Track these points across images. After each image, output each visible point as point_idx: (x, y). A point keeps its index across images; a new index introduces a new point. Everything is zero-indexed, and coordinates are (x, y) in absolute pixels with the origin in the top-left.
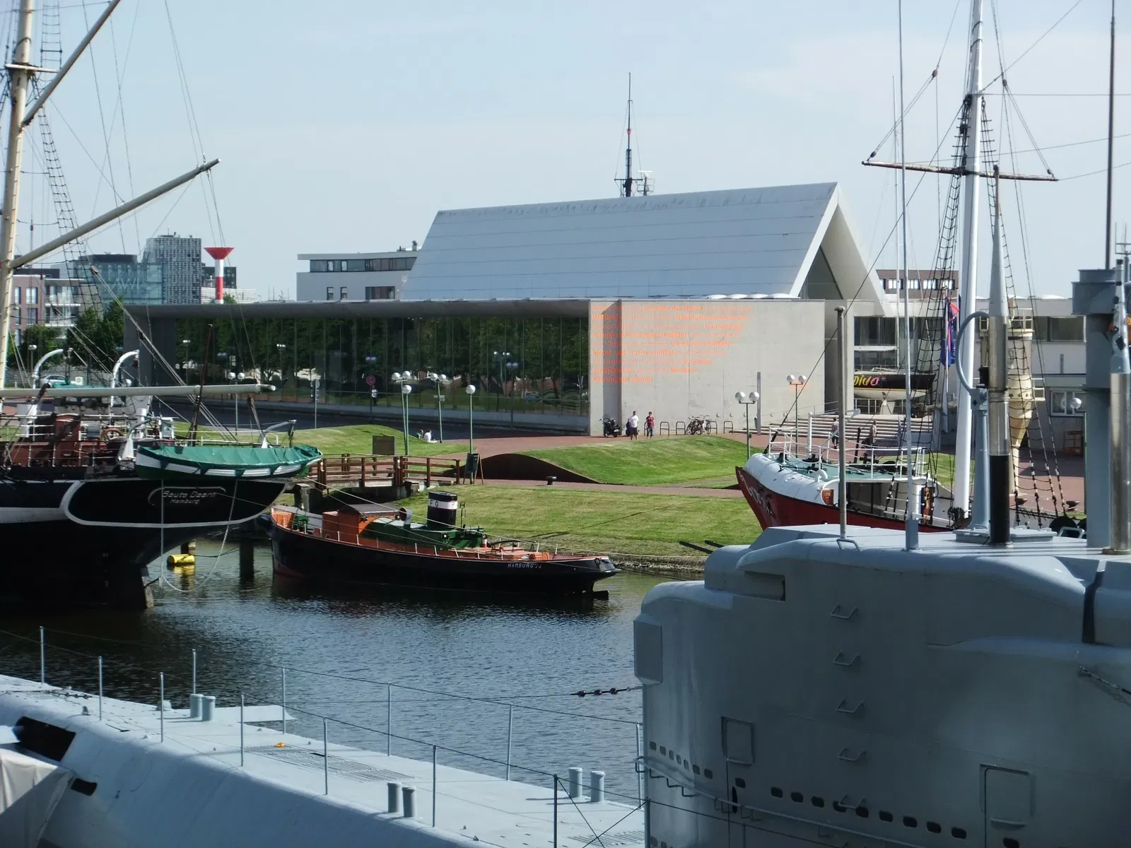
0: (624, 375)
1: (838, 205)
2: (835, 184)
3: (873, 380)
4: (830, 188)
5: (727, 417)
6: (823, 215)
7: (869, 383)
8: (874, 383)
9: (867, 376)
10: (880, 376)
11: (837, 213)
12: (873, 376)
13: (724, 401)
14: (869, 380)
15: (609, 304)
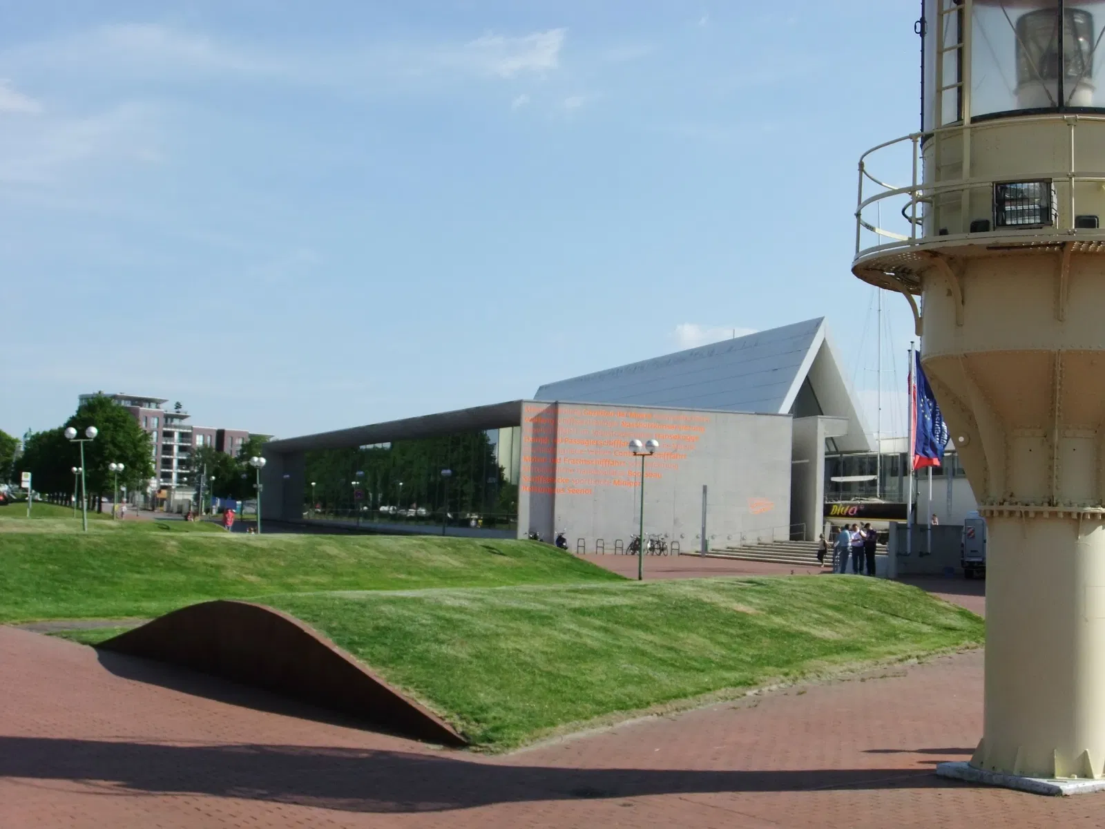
0: (559, 485)
1: (825, 339)
2: (822, 319)
3: (851, 509)
4: (817, 323)
5: (677, 538)
6: (809, 348)
7: (847, 513)
8: (852, 512)
9: (845, 505)
10: (859, 505)
11: (823, 349)
12: (852, 505)
13: (675, 520)
14: (847, 509)
15: (545, 407)
